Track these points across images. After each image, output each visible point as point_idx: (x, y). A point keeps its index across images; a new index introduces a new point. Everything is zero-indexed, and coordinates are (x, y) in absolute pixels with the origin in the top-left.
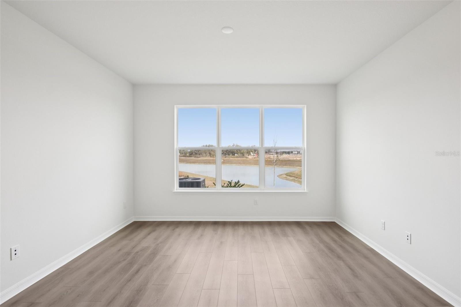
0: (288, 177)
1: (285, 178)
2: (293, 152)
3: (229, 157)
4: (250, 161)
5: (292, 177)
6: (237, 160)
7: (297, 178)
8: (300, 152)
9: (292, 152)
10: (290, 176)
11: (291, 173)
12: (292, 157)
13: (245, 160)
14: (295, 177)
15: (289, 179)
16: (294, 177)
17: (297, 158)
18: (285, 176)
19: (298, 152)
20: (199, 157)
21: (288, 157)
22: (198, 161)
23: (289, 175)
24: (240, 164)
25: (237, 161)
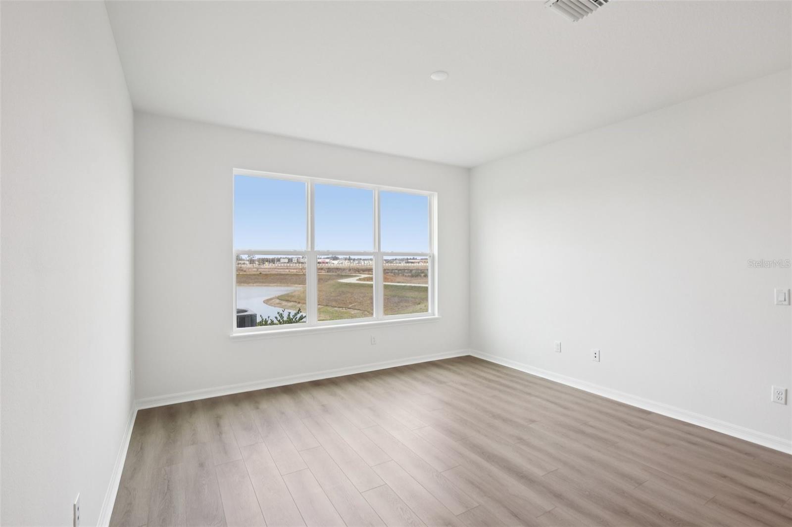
0: (284, 303)
1: (279, 305)
5: (291, 301)
7: (299, 303)
8: (293, 259)
10: (287, 301)
11: (287, 295)
14: (296, 302)
17: (289, 270)
18: (278, 301)
19: (289, 259)
23: (283, 298)
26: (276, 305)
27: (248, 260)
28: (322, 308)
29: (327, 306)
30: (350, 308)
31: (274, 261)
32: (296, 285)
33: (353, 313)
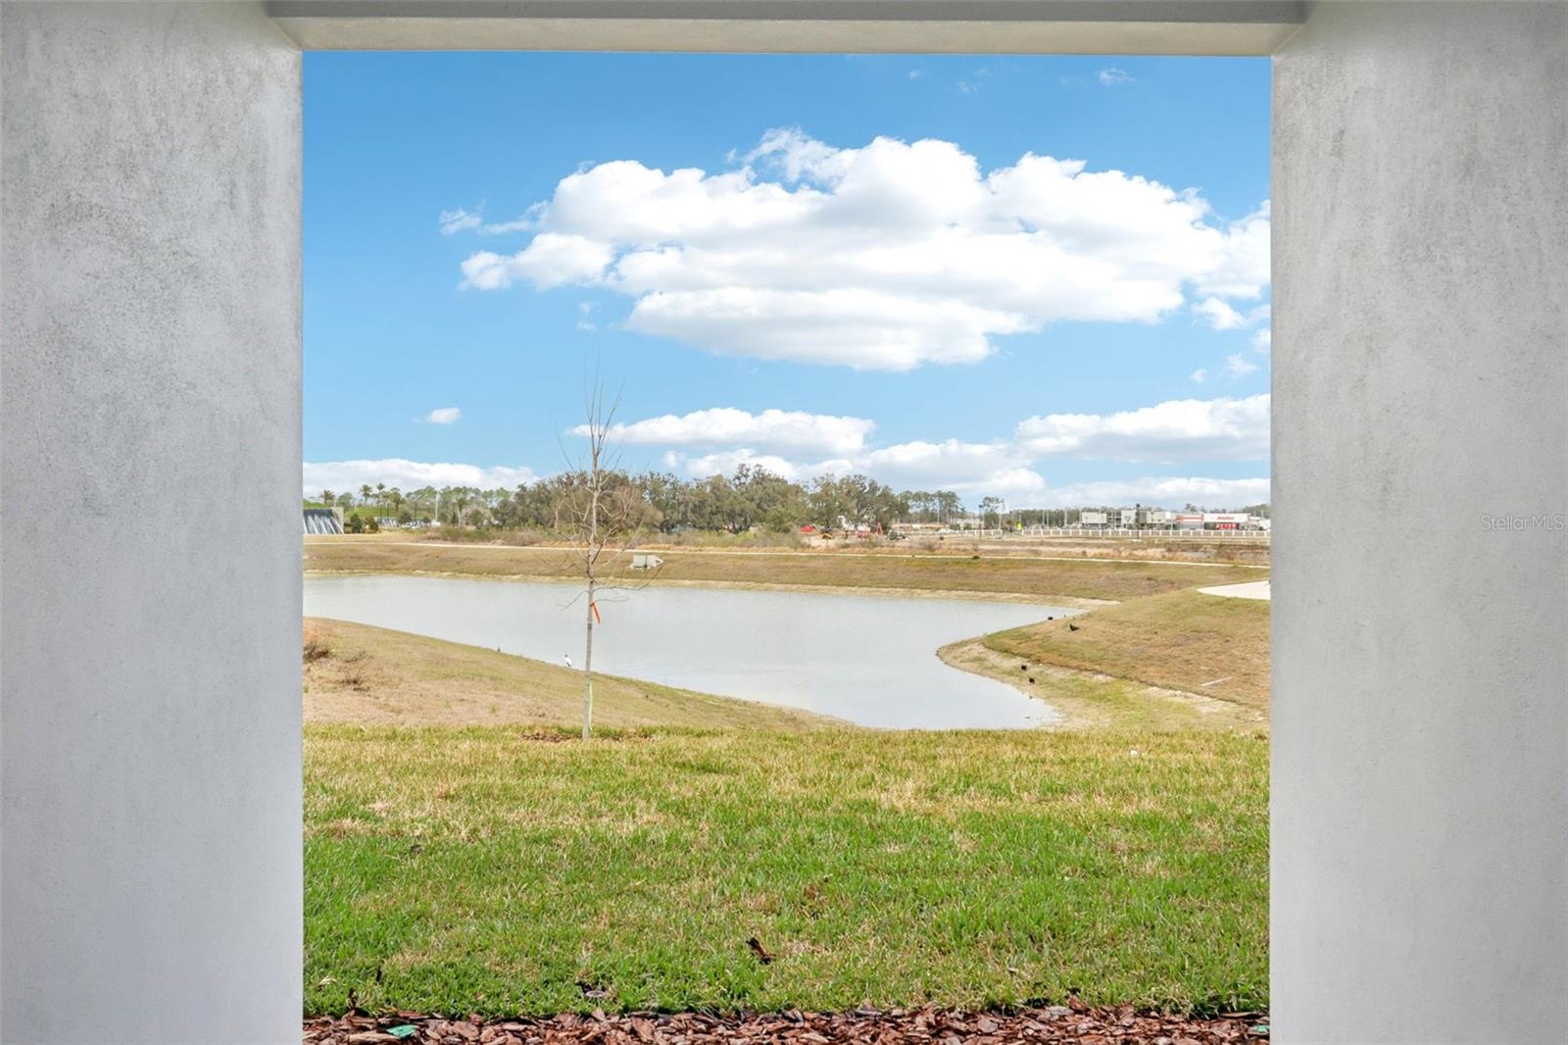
0: (994, 658)
1: (975, 665)
2: (1084, 514)
3: (696, 544)
4: (812, 564)
5: (1015, 655)
6: (742, 557)
7: (1038, 661)
8: (1124, 513)
9: (1075, 516)
10: (1007, 652)
11: (1016, 633)
12: (1062, 545)
13: (788, 558)
14: (1028, 656)
15: (994, 667)
16: (1022, 655)
17: (1088, 550)
18: (978, 650)
19: (1109, 514)
20: (532, 543)
21: (1042, 544)
22: (519, 562)
23: (998, 644)
24: (753, 584)
25: (740, 562)
26: (967, 665)
27: (980, 518)
28: (1107, 683)
29: (1124, 677)
30: (1202, 694)
31: (1063, 519)
32: (1082, 601)
33: (1204, 710)
